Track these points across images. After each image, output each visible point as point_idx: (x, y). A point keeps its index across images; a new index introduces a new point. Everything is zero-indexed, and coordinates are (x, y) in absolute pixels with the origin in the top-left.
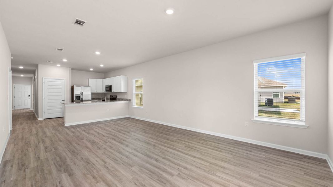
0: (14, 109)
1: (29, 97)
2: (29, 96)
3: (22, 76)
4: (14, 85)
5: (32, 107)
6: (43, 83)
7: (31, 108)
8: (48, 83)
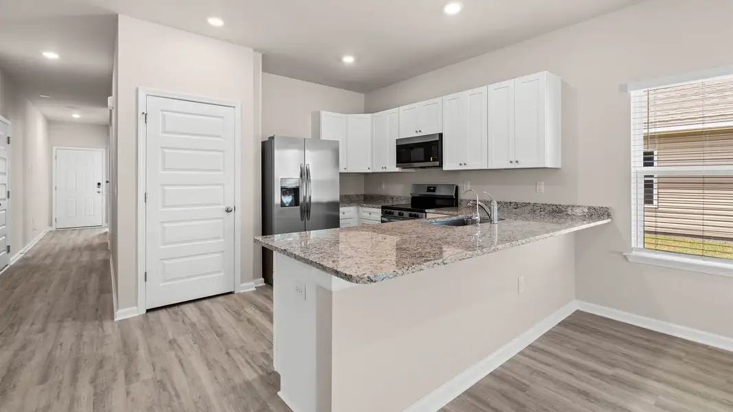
0: (54, 228)
1: (100, 190)
2: (99, 184)
3: (76, 116)
4: (54, 148)
5: (107, 222)
6: (141, 118)
7: (105, 224)
8: (164, 116)
